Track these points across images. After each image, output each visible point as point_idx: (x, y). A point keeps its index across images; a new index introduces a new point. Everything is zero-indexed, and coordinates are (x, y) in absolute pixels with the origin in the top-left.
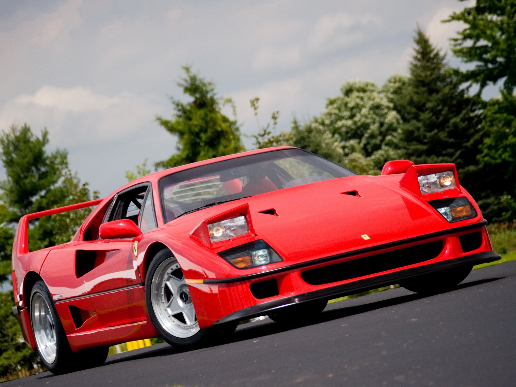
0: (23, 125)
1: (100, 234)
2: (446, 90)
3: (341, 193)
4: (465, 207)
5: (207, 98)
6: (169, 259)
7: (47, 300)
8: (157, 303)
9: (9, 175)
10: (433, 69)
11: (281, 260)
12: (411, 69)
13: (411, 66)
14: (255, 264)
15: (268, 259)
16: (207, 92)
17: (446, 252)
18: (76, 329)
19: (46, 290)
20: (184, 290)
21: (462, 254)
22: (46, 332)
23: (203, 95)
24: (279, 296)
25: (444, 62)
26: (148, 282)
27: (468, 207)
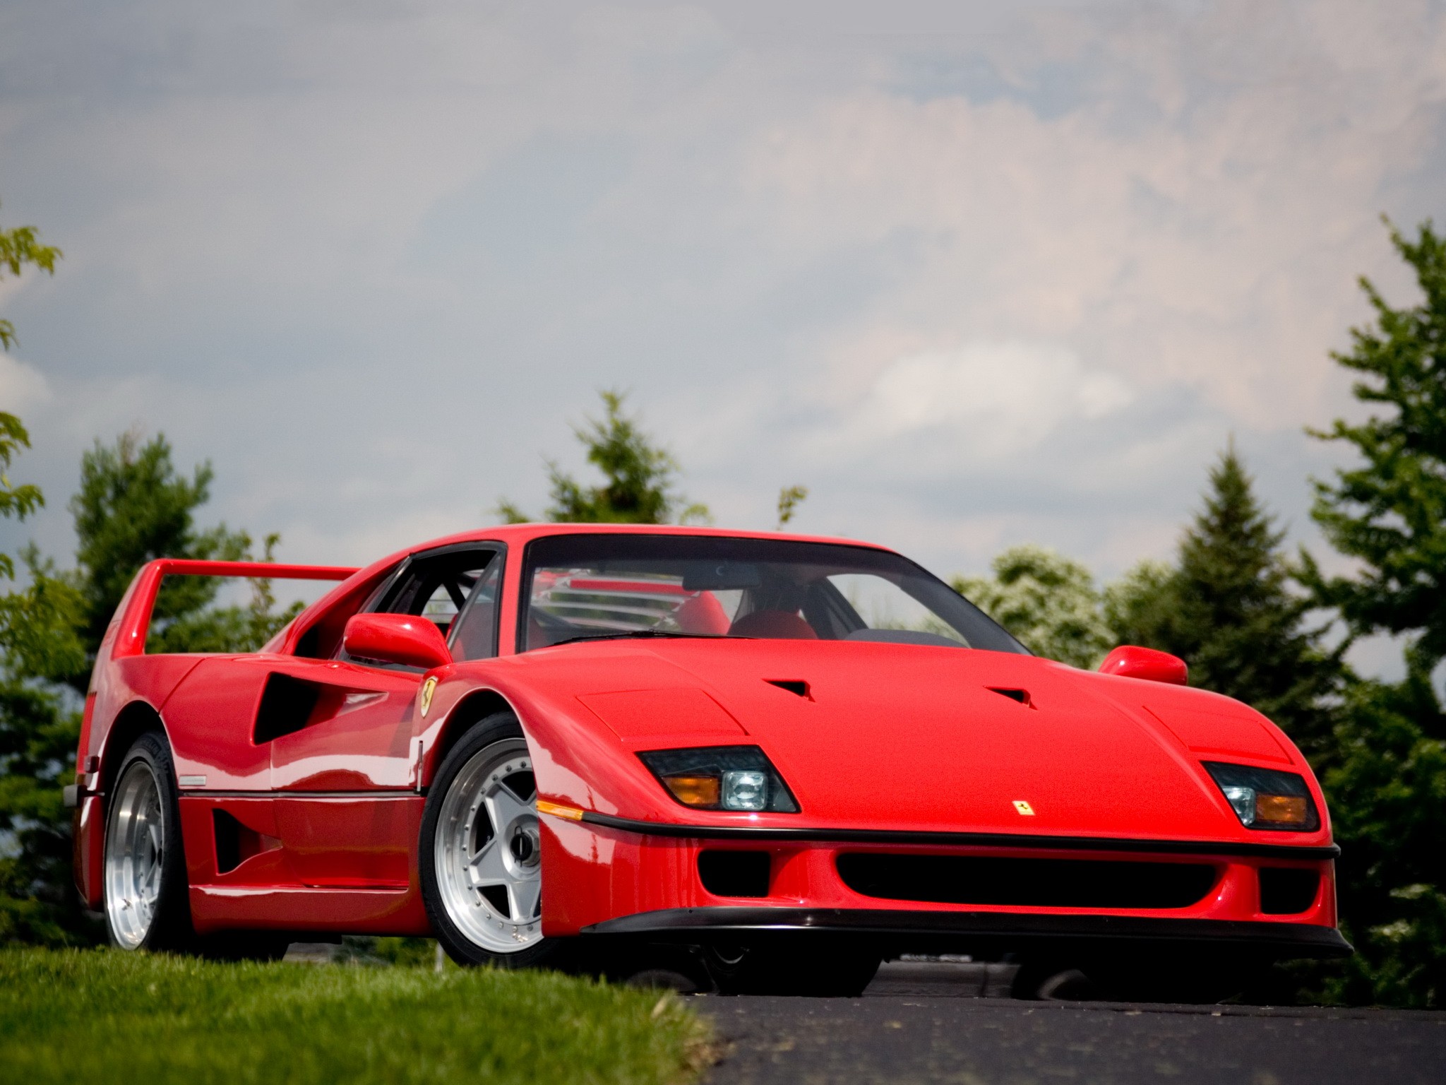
0: (154, 439)
1: (345, 639)
2: (1263, 624)
3: (987, 688)
4: (1293, 800)
5: (643, 487)
6: (508, 741)
7: (161, 784)
8: (448, 845)
9: (82, 559)
10: (1243, 563)
11: (794, 810)
12: (1185, 549)
13: (1185, 539)
14: (725, 803)
15: (763, 801)
16: (648, 473)
17: (1220, 898)
18: (218, 875)
19: (166, 758)
20: (526, 831)
21: (1255, 916)
22: (136, 867)
23: (635, 477)
24: (768, 900)
25: (1274, 551)
26: (438, 789)
27: (1301, 803)
